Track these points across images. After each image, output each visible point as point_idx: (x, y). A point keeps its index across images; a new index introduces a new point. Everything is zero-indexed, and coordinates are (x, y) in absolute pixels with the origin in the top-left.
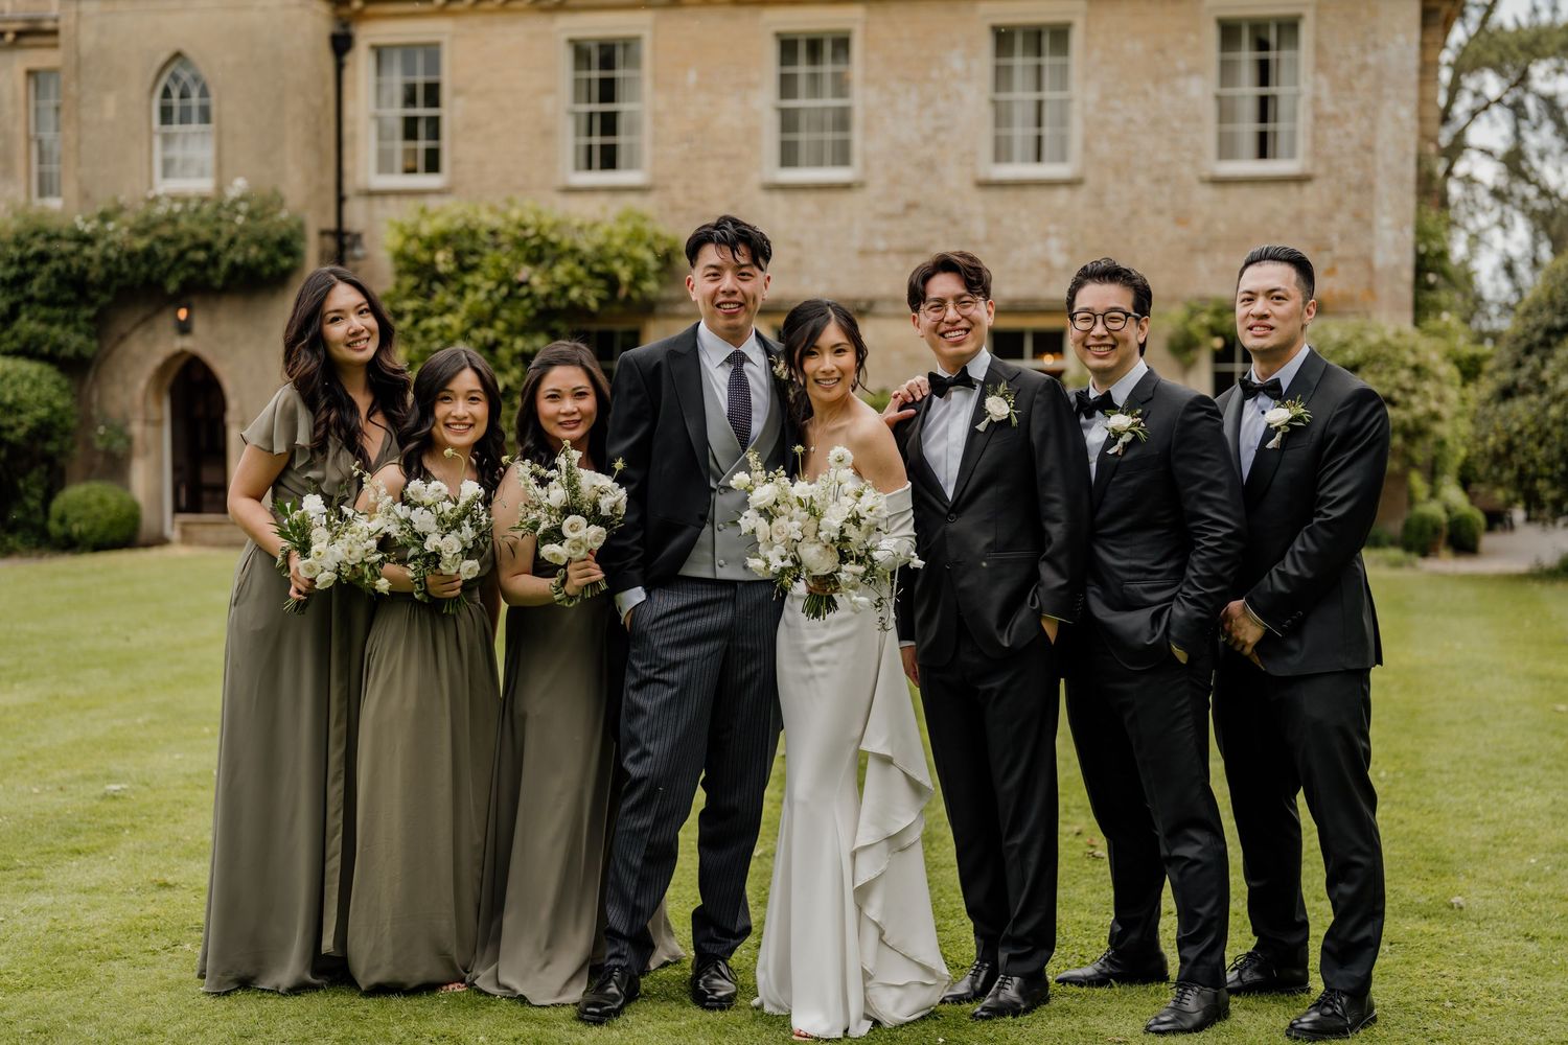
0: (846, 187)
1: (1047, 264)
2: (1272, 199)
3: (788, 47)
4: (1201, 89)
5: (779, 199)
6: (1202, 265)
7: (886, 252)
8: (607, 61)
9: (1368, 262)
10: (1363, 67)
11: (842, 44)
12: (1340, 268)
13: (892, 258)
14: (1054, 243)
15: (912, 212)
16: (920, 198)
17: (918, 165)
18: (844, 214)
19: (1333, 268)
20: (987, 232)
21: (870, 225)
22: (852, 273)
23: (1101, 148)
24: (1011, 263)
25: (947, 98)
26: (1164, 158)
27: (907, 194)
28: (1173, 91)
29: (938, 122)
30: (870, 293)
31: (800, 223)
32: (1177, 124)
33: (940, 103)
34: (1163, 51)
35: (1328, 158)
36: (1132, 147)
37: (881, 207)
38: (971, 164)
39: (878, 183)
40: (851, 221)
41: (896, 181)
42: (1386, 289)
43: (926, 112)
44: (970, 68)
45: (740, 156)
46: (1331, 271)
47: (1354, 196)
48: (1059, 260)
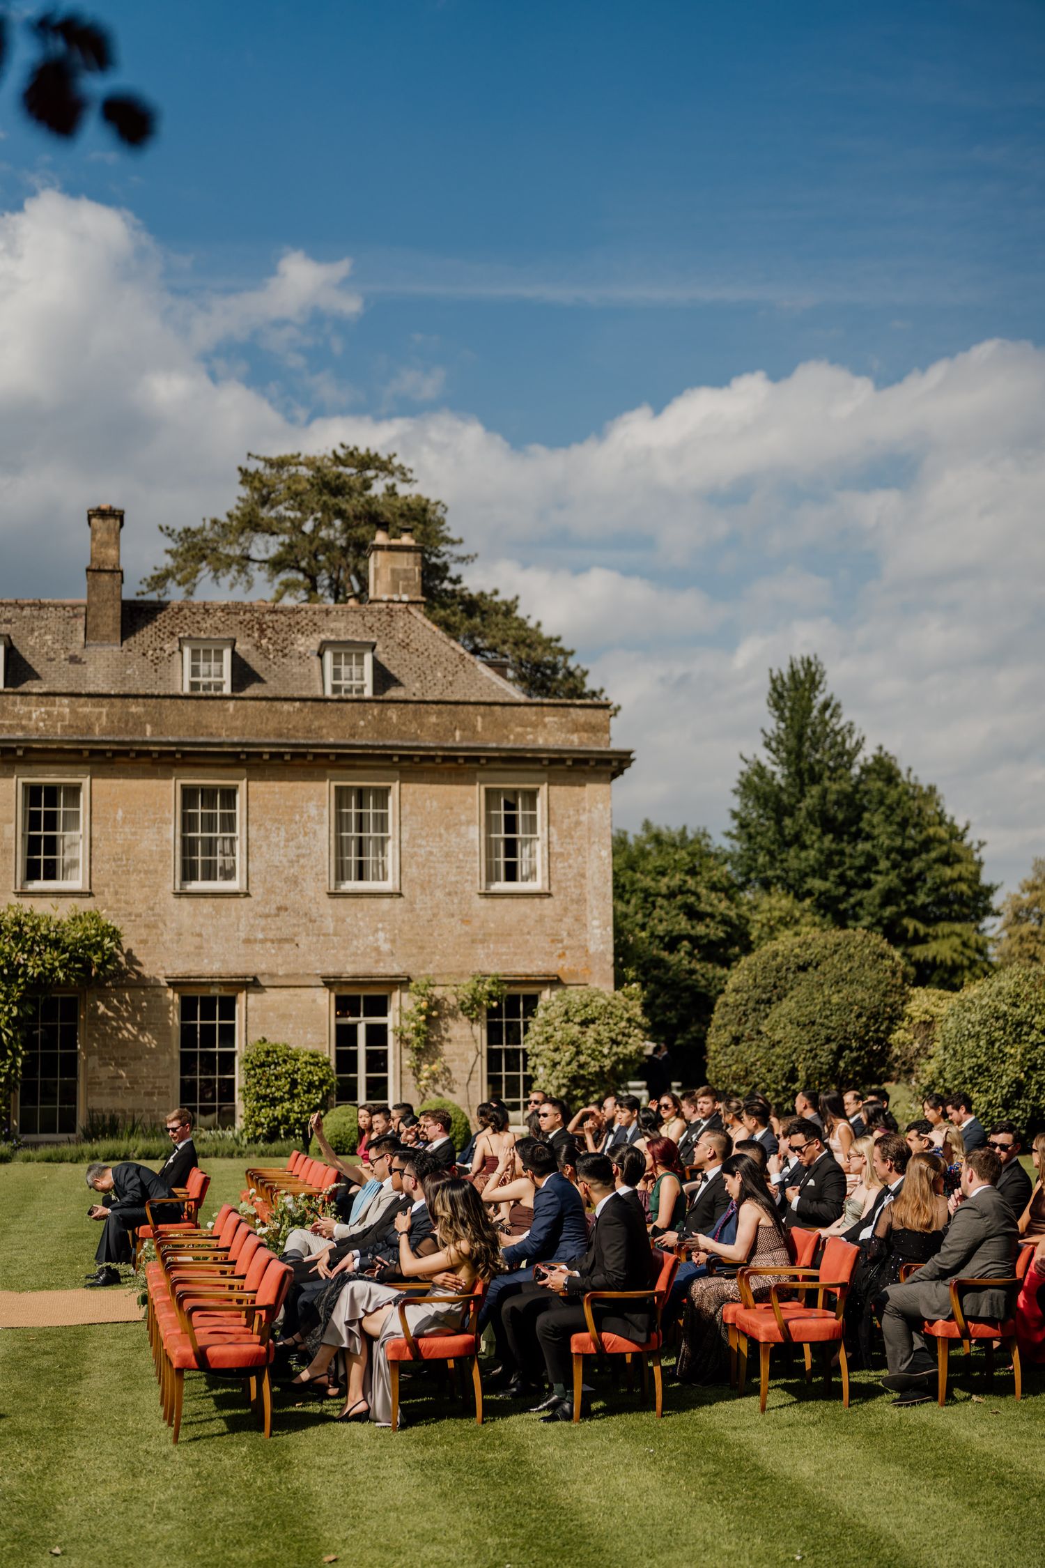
0: (235, 895)
1: (377, 949)
2: (523, 906)
3: (189, 796)
4: (475, 834)
5: (186, 902)
6: (480, 951)
7: (263, 941)
8: (52, 800)
9: (584, 949)
10: (578, 823)
11: (229, 796)
12: (567, 953)
13: (269, 945)
14: (381, 935)
15: (282, 913)
16: (288, 903)
17: (286, 880)
18: (234, 914)
19: (564, 954)
20: (335, 928)
21: (252, 921)
22: (239, 955)
23: (412, 871)
24: (352, 949)
25: (306, 834)
26: (453, 879)
27: (278, 900)
28: (459, 835)
29: (300, 851)
30: (252, 970)
31: (201, 920)
32: (461, 856)
33: (301, 838)
34: (451, 808)
35: (559, 882)
36: (432, 871)
37: (260, 909)
38: (323, 880)
39: (257, 892)
40: (239, 918)
41: (270, 891)
42: (597, 968)
43: (291, 844)
44: (321, 815)
45: (156, 871)
46: (562, 955)
47: (575, 906)
48: (386, 947)
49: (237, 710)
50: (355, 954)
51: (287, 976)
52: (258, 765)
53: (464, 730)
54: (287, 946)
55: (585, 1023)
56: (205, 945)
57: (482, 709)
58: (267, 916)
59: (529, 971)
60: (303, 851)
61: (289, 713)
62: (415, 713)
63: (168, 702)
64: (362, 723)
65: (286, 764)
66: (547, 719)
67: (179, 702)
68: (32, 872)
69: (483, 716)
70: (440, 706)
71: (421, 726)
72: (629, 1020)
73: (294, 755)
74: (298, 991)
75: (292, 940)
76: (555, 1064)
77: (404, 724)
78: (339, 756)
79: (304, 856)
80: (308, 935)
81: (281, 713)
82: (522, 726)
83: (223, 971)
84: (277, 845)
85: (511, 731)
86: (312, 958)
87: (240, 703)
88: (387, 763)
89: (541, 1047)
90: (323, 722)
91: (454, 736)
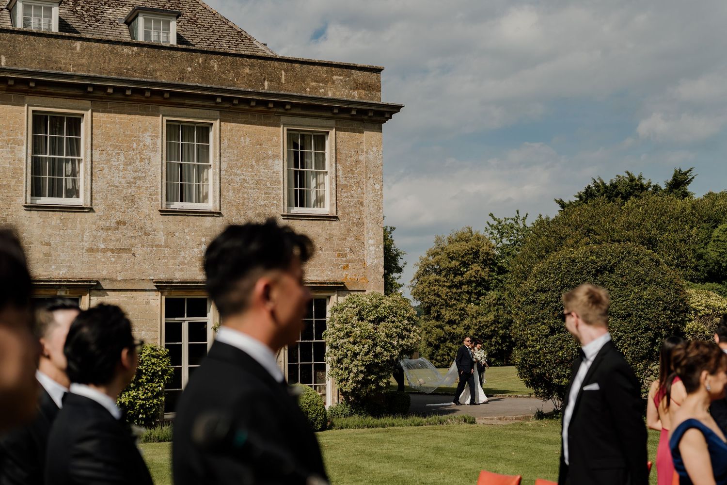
0: (80, 209)
3: (38, 121)
4: (279, 167)
7: (104, 251)
9: (362, 262)
10: (358, 162)
11: (74, 124)
12: (350, 265)
13: (109, 253)
15: (122, 227)
16: (126, 218)
17: (125, 198)
18: (79, 226)
19: (347, 266)
20: (166, 240)
21: (95, 233)
22: (83, 263)
23: (229, 195)
24: (180, 259)
25: (142, 160)
26: (262, 203)
27: (119, 216)
28: (267, 167)
29: (137, 174)
30: (95, 276)
31: (50, 231)
32: (268, 184)
33: (137, 163)
34: (261, 145)
35: (344, 208)
36: (245, 196)
37: (102, 223)
38: (157, 200)
39: (99, 207)
40: (83, 230)
41: (111, 207)
42: (372, 277)
43: (129, 167)
44: (155, 144)
45: (9, 186)
46: (346, 267)
47: (356, 228)
49: (83, 49)
50: (183, 263)
51: (125, 281)
52: (101, 98)
53: (271, 81)
54: (125, 255)
56: (53, 253)
57: (285, 65)
58: (108, 229)
59: (320, 279)
60: (140, 174)
61: (128, 55)
62: (232, 64)
63: (21, 37)
64: (189, 69)
65: (126, 99)
66: (335, 77)
67: (32, 38)
69: (286, 72)
70: (252, 60)
71: (237, 75)
72: (409, 319)
73: (134, 91)
74: (134, 294)
75: (130, 250)
76: (355, 355)
77: (223, 73)
78: (173, 94)
79: (140, 178)
80: (143, 246)
81: (122, 55)
82: (317, 82)
83: (69, 276)
84: (117, 168)
85: (308, 85)
86: (146, 266)
87: (85, 44)
88: (211, 104)
89: (342, 341)
90: (157, 66)
91: (263, 85)
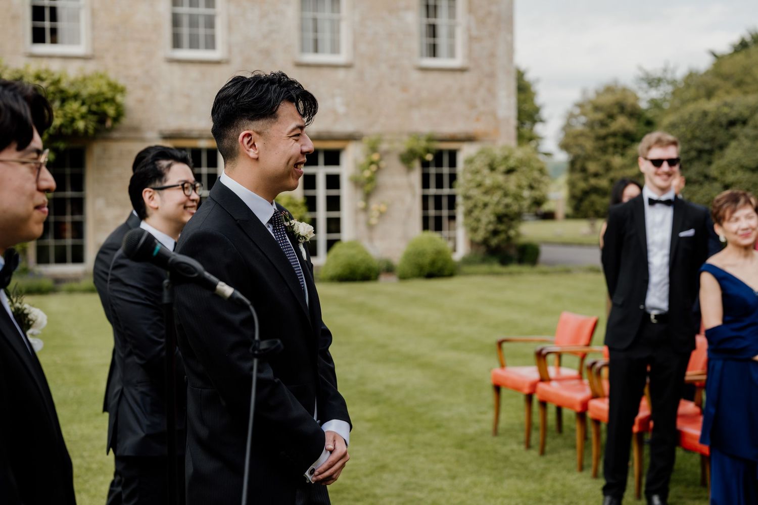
0: (218, 63)
2: (448, 79)
5: (176, 68)
6: (416, 114)
9: (494, 114)
14: (338, 100)
19: (479, 118)
25: (276, 13)
26: (394, 55)
28: (397, 18)
29: (271, 27)
33: (272, 16)
35: (476, 59)
36: (378, 48)
38: (291, 52)
41: (247, 60)
42: (504, 130)
43: (264, 20)
45: (150, 40)
47: (487, 80)
48: (341, 110)
55: (510, 171)
60: (274, 27)
68: (38, 36)
76: (485, 205)
79: (275, 31)
83: (208, 127)
